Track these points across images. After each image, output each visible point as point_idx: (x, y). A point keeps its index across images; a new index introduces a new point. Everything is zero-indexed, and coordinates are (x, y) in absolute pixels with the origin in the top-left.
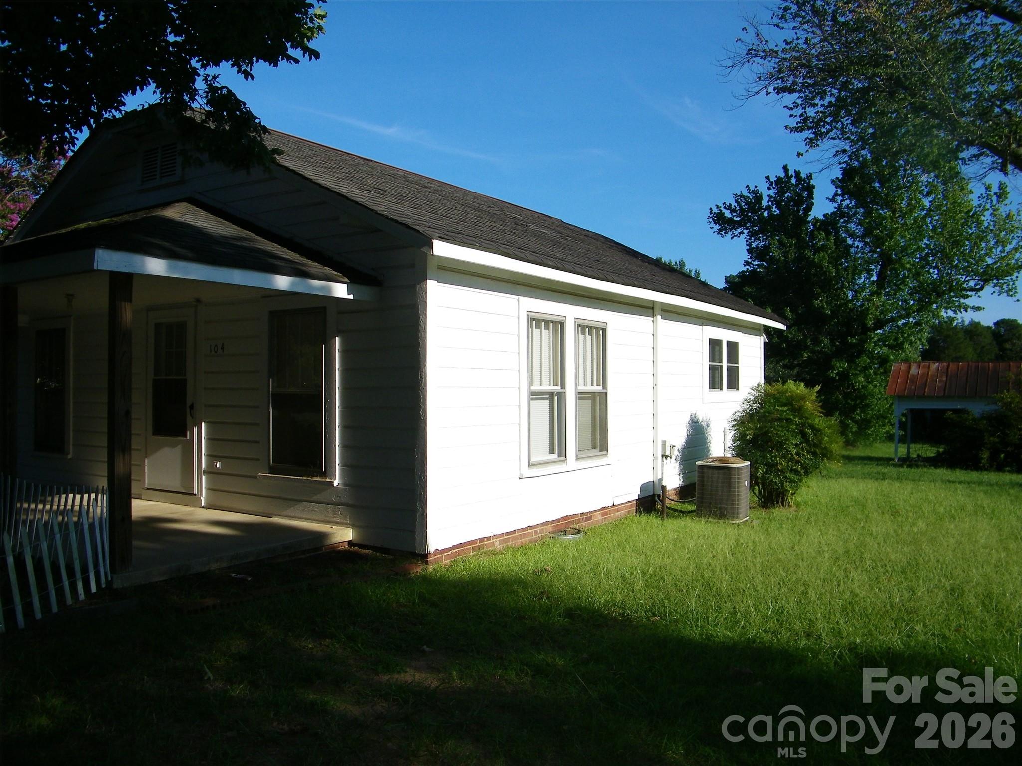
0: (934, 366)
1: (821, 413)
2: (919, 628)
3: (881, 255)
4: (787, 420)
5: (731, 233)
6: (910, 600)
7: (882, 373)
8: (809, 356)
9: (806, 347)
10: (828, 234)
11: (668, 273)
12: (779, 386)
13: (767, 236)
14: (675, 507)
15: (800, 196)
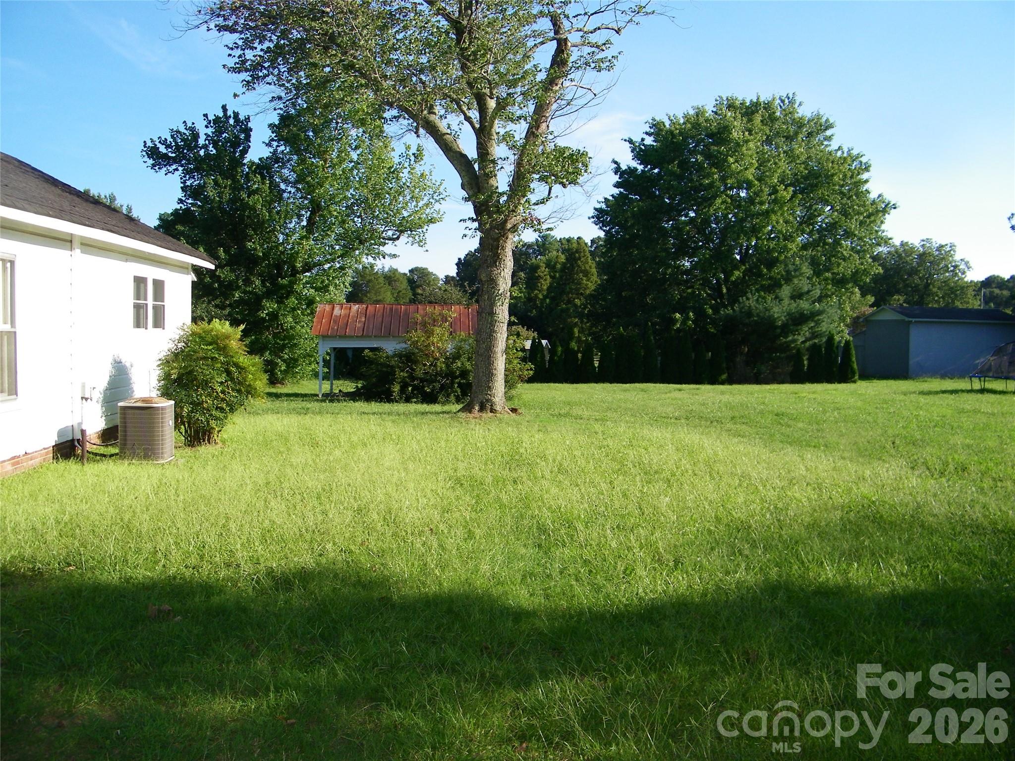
0: (355, 307)
1: (245, 351)
2: (329, 546)
3: (312, 201)
4: (212, 358)
5: (165, 169)
6: (323, 522)
7: (308, 315)
8: (240, 296)
9: (238, 288)
10: (263, 178)
11: (92, 205)
12: (204, 325)
13: (202, 175)
14: (97, 451)
15: (237, 137)
